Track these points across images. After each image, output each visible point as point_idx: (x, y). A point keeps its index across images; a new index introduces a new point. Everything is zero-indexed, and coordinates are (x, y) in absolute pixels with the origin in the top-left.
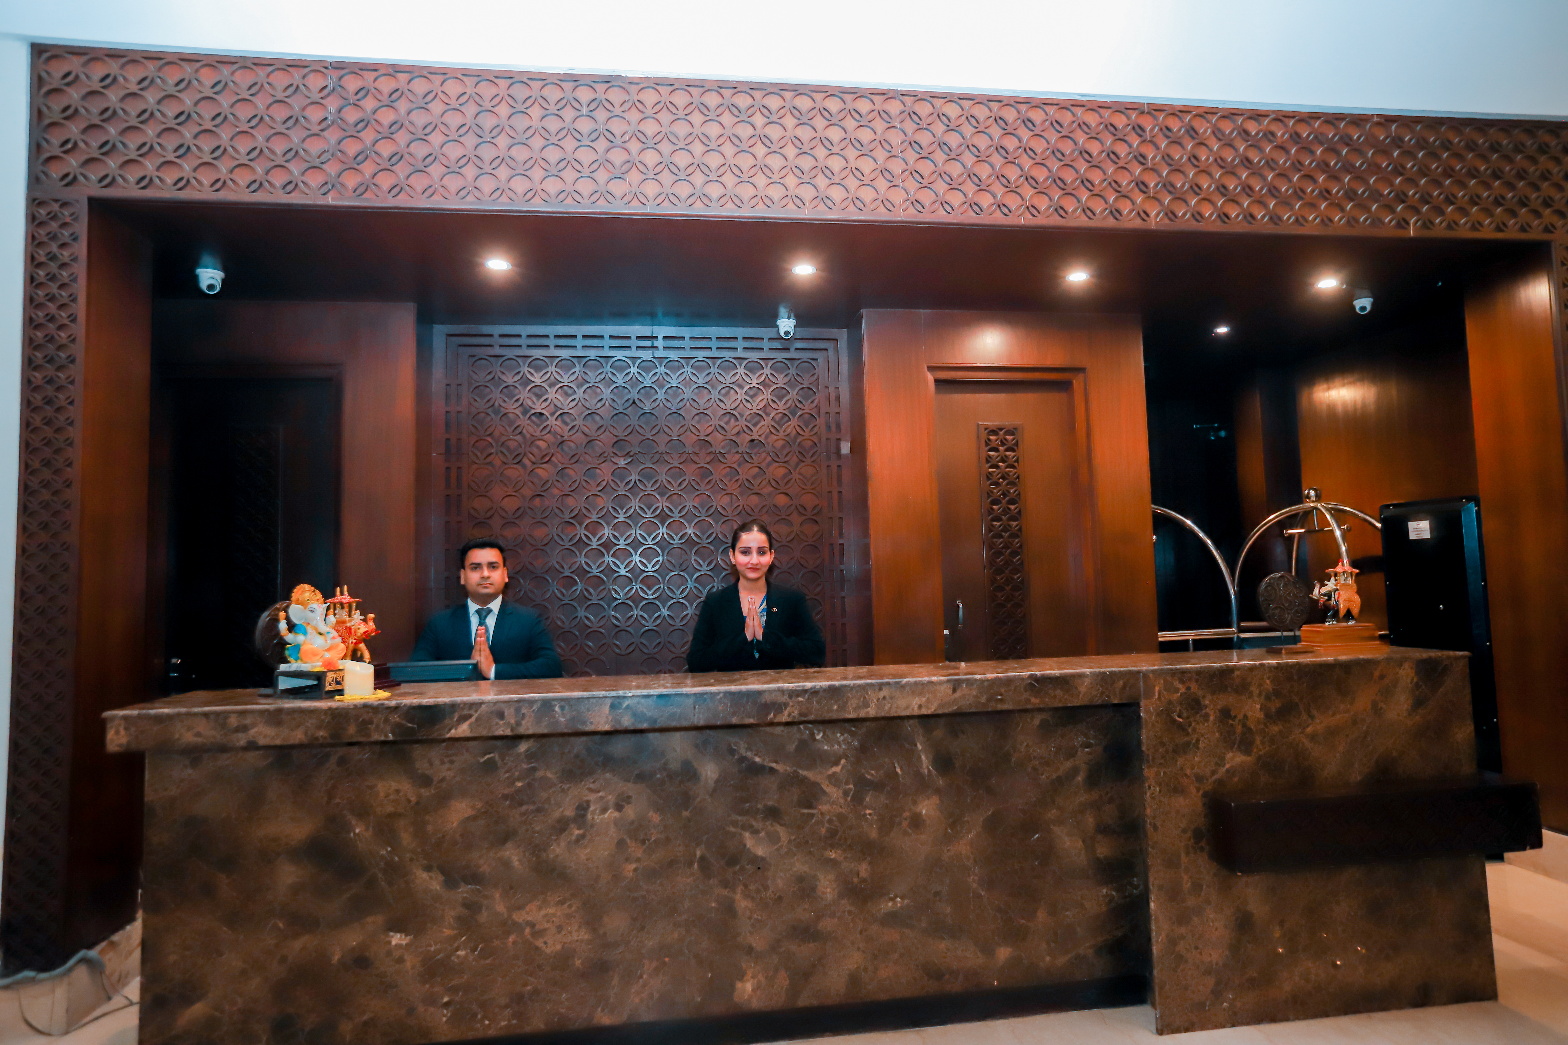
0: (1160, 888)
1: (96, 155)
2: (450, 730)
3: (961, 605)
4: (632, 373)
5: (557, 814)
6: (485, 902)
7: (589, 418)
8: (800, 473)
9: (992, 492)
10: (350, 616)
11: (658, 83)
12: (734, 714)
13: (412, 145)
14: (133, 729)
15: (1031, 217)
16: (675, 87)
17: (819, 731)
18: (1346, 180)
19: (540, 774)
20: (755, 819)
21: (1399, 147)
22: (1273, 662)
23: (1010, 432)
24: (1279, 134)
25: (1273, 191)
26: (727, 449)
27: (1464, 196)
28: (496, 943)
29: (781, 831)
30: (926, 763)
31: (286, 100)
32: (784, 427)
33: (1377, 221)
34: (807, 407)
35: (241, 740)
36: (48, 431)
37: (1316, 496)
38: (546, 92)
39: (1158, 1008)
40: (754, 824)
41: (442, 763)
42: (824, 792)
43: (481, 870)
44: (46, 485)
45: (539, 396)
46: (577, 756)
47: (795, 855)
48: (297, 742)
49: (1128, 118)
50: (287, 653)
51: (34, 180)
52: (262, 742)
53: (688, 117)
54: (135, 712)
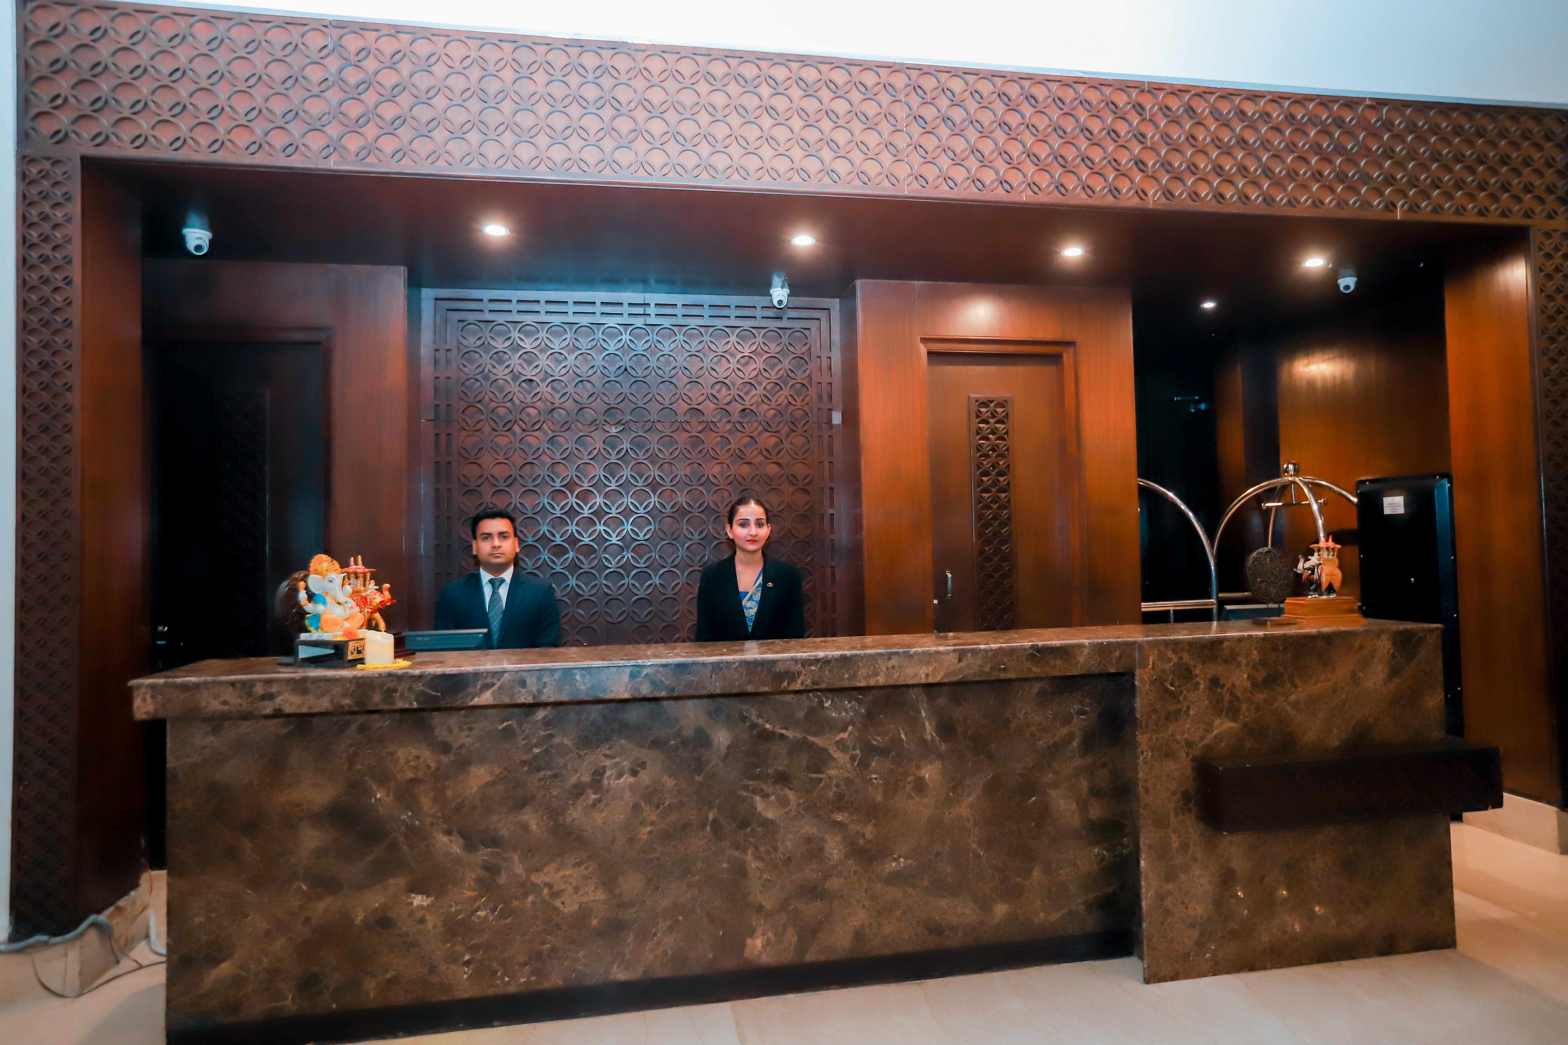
0: (1150, 847)
1: (88, 112)
2: (473, 698)
3: (950, 576)
4: (624, 341)
5: (573, 780)
6: (505, 864)
7: (580, 384)
8: (791, 443)
9: (982, 464)
10: (364, 586)
11: (664, 51)
12: (749, 682)
13: (415, 108)
14: (160, 697)
15: (1032, 194)
16: (682, 54)
17: (827, 699)
18: (1338, 162)
19: (556, 740)
20: (766, 783)
21: (1390, 130)
22: (1260, 633)
23: (1001, 405)
24: (1274, 116)
25: (1267, 172)
26: (719, 417)
27: (1449, 180)
28: (516, 903)
29: (791, 794)
30: (929, 730)
31: (285, 59)
32: (776, 396)
33: (1366, 204)
34: (800, 376)
35: (268, 708)
36: (46, 396)
37: (1295, 470)
38: (551, 57)
39: (1146, 959)
40: (765, 788)
41: (461, 730)
42: (832, 758)
43: (501, 833)
44: (45, 451)
45: (529, 363)
46: (593, 723)
47: (803, 817)
48: (323, 710)
49: (1129, 96)
50: (307, 622)
51: (24, 136)
52: (288, 709)
53: (694, 87)
54: (161, 681)
